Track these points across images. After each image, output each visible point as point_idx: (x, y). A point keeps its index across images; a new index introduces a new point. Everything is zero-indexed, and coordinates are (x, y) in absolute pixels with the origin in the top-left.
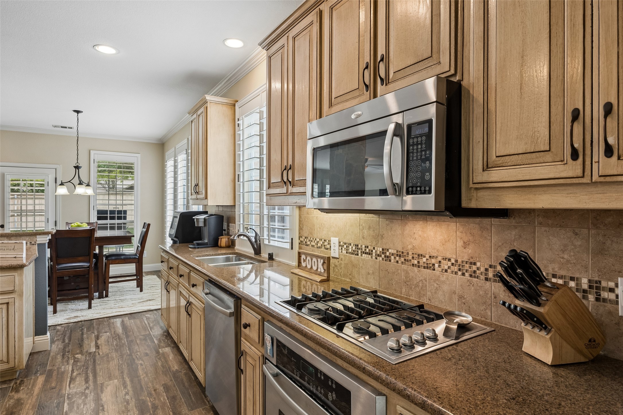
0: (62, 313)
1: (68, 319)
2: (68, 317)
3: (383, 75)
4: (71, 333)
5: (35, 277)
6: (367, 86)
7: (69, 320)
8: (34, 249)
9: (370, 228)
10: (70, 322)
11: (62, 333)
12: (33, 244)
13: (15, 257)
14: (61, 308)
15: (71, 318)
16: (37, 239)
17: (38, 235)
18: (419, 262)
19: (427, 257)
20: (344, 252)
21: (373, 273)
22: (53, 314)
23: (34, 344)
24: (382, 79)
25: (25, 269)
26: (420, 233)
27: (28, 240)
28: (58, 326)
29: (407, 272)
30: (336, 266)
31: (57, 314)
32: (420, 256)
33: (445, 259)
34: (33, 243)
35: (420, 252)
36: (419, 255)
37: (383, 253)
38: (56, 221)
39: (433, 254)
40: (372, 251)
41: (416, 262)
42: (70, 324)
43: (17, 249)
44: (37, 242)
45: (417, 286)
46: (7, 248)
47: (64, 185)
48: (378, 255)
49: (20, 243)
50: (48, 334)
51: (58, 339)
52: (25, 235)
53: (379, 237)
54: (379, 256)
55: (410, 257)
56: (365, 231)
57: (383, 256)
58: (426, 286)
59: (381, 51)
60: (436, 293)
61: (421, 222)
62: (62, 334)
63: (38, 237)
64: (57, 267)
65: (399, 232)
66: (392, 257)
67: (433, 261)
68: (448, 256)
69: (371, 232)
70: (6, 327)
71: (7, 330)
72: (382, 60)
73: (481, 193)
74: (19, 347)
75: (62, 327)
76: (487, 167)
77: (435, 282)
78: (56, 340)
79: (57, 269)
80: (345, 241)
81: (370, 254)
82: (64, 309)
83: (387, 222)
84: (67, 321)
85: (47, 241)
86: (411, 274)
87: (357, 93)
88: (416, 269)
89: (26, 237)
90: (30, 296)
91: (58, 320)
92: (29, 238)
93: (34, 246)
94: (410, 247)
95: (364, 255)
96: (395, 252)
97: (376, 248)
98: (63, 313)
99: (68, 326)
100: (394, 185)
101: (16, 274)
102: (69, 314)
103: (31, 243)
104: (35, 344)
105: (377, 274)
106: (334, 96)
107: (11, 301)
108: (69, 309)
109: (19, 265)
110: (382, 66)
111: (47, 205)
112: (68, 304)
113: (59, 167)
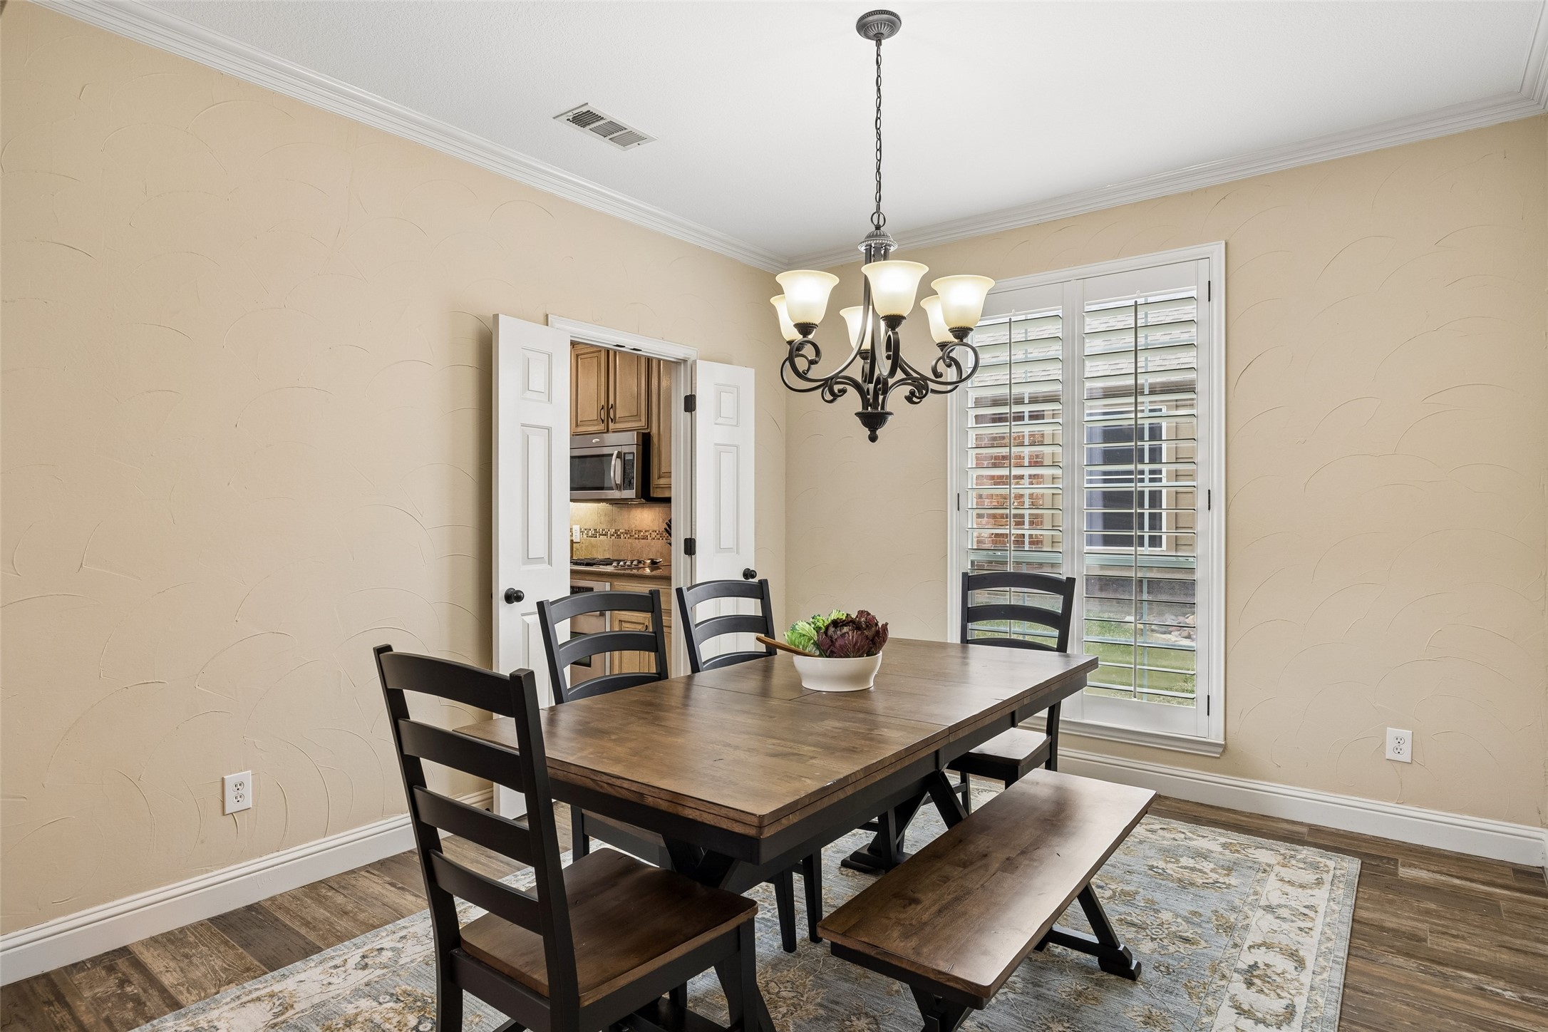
3: (612, 417)
6: (603, 421)
9: (607, 514)
19: (643, 531)
20: (585, 536)
21: (609, 548)
24: (612, 420)
26: (639, 516)
29: (631, 544)
30: (578, 549)
32: (640, 531)
33: (653, 531)
35: (640, 529)
39: (646, 529)
40: (607, 533)
45: (638, 552)
53: (612, 521)
54: (613, 535)
56: (602, 518)
59: (611, 402)
65: (626, 516)
66: (622, 535)
68: (655, 529)
72: (612, 407)
73: (658, 490)
76: (659, 477)
80: (585, 527)
81: (605, 535)
86: (634, 545)
87: (596, 422)
88: (637, 541)
95: (600, 537)
97: (610, 531)
100: (617, 485)
105: (611, 549)
106: (579, 420)
110: (612, 411)
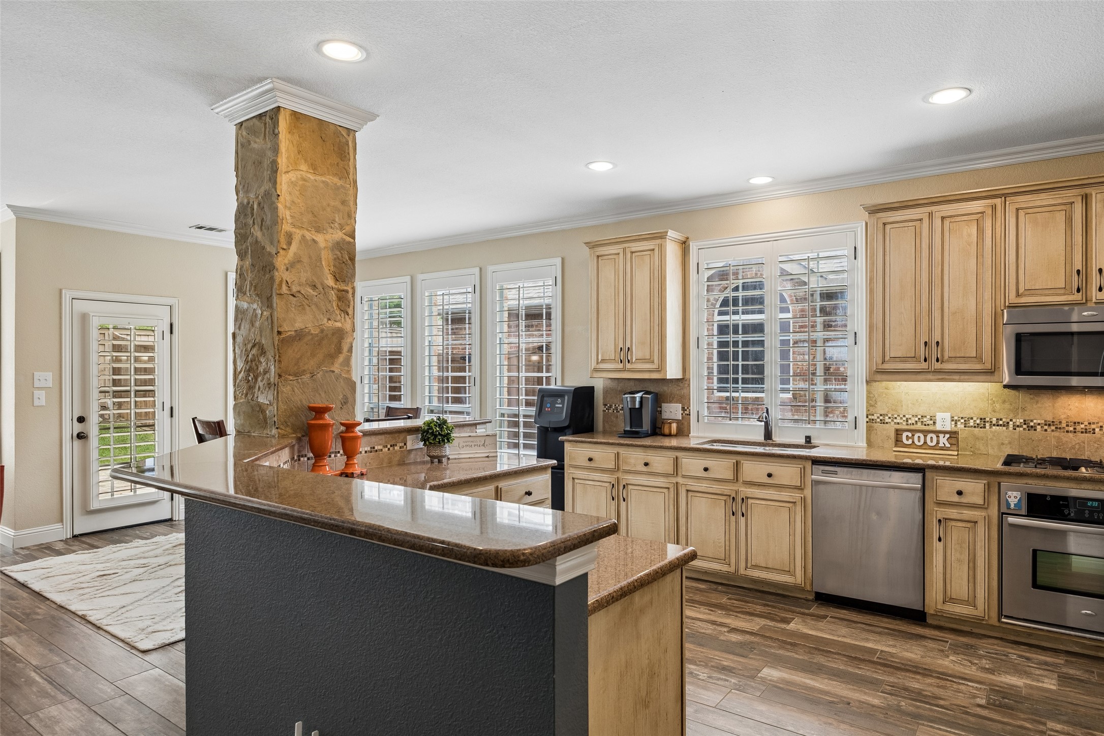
9: (1004, 402)
13: (488, 457)
18: (1075, 429)
19: (1086, 423)
20: (962, 426)
21: (1010, 443)
29: (1059, 439)
32: (1077, 423)
36: (1075, 423)
37: (1025, 424)
38: (172, 408)
39: (1092, 421)
40: (1008, 423)
41: (1071, 429)
48: (1018, 426)
53: (1018, 410)
55: (1064, 425)
57: (1025, 426)
58: (1084, 447)
60: (1096, 451)
61: (1078, 396)
66: (1039, 427)
67: (1093, 426)
69: (1007, 406)
77: (1095, 443)
80: (962, 416)
81: (1004, 426)
83: (1032, 396)
86: (1064, 439)
88: (1071, 435)
94: (1063, 417)
95: (994, 427)
96: (1043, 422)
97: (1014, 420)
105: (1016, 443)
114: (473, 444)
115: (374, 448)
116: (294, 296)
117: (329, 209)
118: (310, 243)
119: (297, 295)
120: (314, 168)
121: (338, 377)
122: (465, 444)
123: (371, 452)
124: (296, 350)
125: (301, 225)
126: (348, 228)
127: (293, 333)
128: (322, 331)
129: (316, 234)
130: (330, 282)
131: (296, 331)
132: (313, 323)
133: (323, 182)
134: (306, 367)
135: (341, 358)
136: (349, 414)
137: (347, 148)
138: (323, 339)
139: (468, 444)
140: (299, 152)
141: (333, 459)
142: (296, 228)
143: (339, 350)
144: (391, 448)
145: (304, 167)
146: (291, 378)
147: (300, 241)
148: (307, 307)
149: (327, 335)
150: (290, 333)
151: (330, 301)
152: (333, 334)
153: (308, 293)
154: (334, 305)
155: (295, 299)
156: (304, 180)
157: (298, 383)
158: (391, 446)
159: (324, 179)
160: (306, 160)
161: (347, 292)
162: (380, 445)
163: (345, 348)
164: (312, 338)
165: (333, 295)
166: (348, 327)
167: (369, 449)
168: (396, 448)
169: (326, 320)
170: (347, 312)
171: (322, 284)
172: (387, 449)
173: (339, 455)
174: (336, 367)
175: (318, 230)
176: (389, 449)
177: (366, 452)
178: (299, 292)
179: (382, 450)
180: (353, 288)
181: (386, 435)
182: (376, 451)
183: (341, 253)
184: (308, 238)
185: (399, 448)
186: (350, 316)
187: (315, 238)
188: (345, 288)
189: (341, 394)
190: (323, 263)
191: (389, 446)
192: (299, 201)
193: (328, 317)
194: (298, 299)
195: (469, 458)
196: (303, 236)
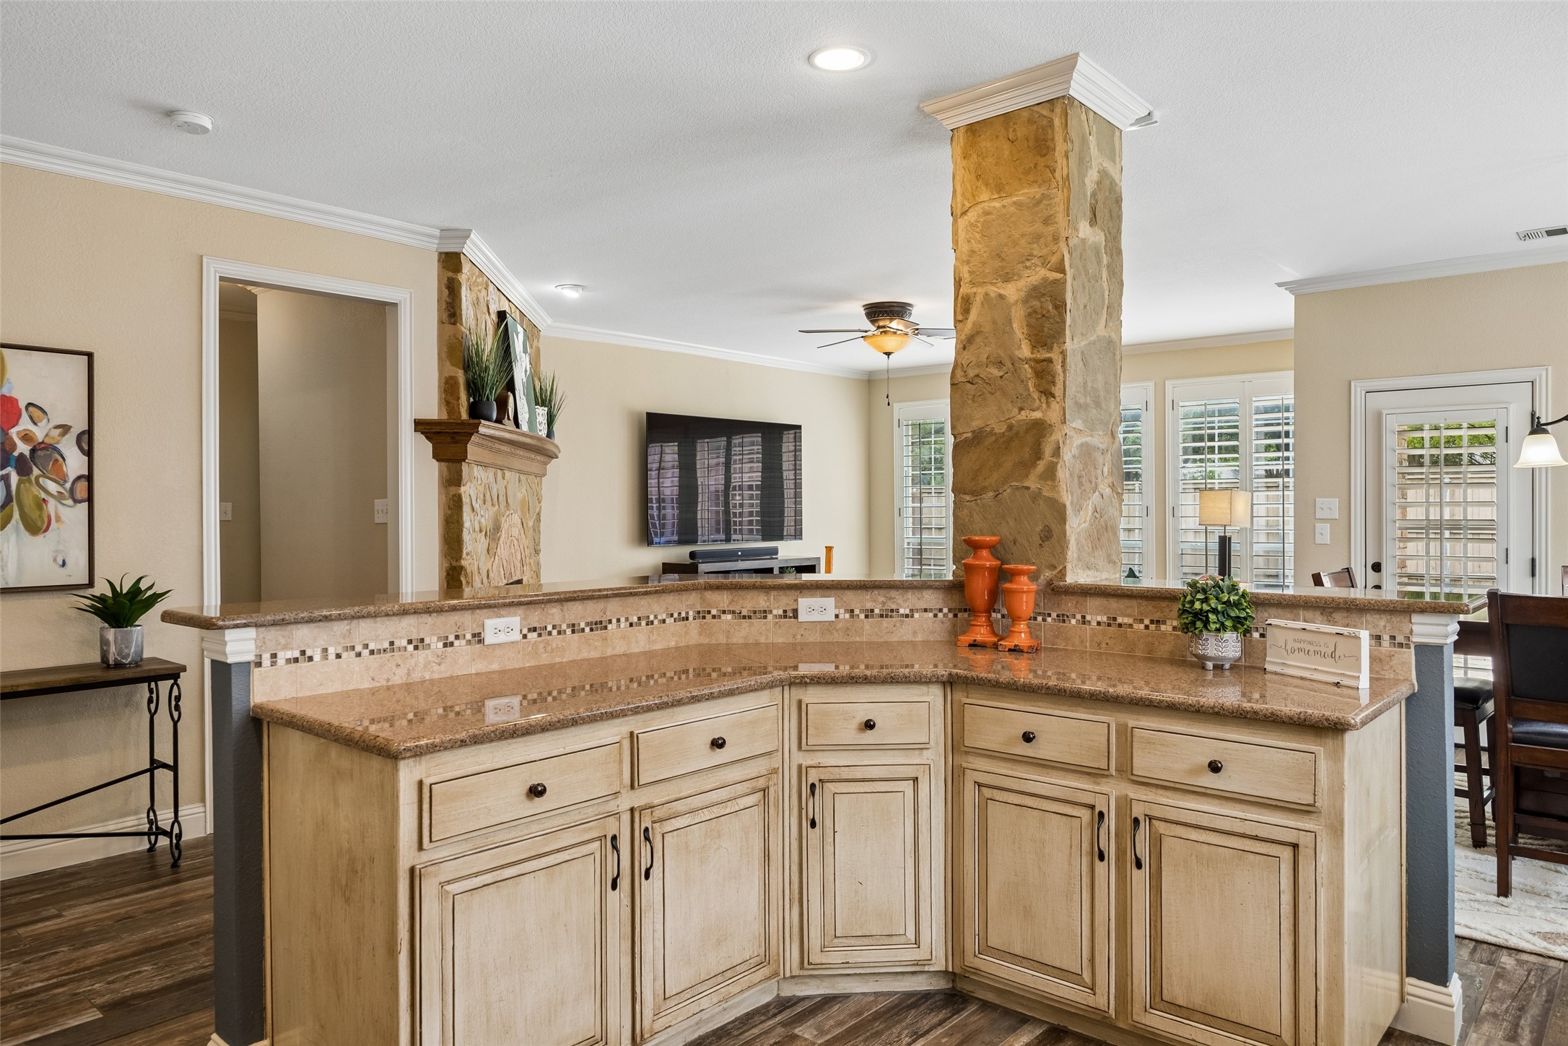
0: (1528, 902)
1: (1545, 936)
2: (1547, 928)
4: (1549, 1009)
5: (1407, 764)
7: (1550, 946)
8: (1404, 663)
10: (1551, 954)
11: (1514, 990)
12: (1401, 645)
13: (1337, 684)
14: (1530, 881)
15: (1558, 935)
16: (1416, 628)
17: (1414, 611)
22: (1498, 896)
23: (1402, 1000)
25: (1349, 737)
27: (1385, 627)
28: (1505, 951)
31: (1509, 900)
34: (1400, 639)
38: (1533, 560)
42: (1552, 963)
43: (1342, 657)
44: (1415, 639)
46: (1317, 649)
47: (1546, 432)
49: (1349, 636)
50: (1456, 984)
51: (1495, 1015)
52: (1373, 610)
62: (1514, 997)
63: (1416, 618)
64: (1510, 726)
70: (1292, 928)
71: (1292, 938)
74: (1329, 1014)
75: (1520, 963)
78: (1488, 1013)
79: (1510, 735)
82: (1539, 885)
84: (1540, 945)
85: (1447, 636)
89: (1378, 616)
90: (1382, 829)
91: (1508, 927)
92: (1388, 621)
93: (1404, 650)
98: (1533, 903)
99: (1544, 969)
101: (1319, 749)
102: (1552, 915)
103: (1393, 638)
104: (1405, 1005)
107: (1305, 840)
108: (1558, 893)
109: (1327, 720)
111: (1502, 505)
112: (1557, 871)
113: (1544, 372)
114: (1312, 648)
115: (1115, 619)
116: (972, 384)
117: (1023, 242)
118: (995, 302)
119: (977, 380)
120: (999, 188)
121: (1036, 496)
122: (1297, 645)
123: (1109, 625)
124: (974, 459)
125: (982, 281)
126: (1054, 259)
127: (970, 435)
128: (1010, 427)
129: (1004, 285)
130: (1025, 351)
131: (973, 432)
132: (997, 417)
133: (1015, 203)
134: (986, 484)
135: (1041, 466)
136: (1054, 556)
137: (1050, 132)
138: (1011, 439)
139: (1301, 646)
140: (978, 177)
141: (1040, 625)
142: (977, 286)
143: (1037, 454)
144: (1153, 627)
145: (984, 196)
146: (968, 498)
147: (982, 303)
148: (988, 395)
149: (1017, 433)
150: (965, 435)
151: (1022, 381)
152: (1027, 431)
153: (989, 376)
154: (1030, 384)
155: (974, 387)
156: (987, 213)
157: (977, 504)
158: (1152, 622)
159: (1015, 199)
160: (987, 185)
161: (1050, 361)
162: (1128, 616)
163: (1048, 451)
164: (996, 440)
165: (1027, 370)
166: (1053, 415)
167: (1105, 619)
168: (1163, 627)
169: (1016, 410)
170: (1051, 393)
171: (1011, 358)
172: (1142, 626)
173: (1049, 619)
174: (1032, 482)
175: (1007, 279)
176: (1147, 627)
177: (1099, 623)
178: (978, 376)
179: (1131, 626)
180: (1063, 353)
181: (1139, 601)
182: (1120, 625)
183: (1041, 302)
184: (993, 295)
185: (1170, 629)
186: (1058, 399)
187: (1002, 292)
188: (1048, 355)
189: (1040, 523)
190: (1015, 325)
191: (1147, 622)
192: (981, 246)
193: (1019, 405)
194: (976, 386)
195: (1302, 678)
196: (987, 294)
